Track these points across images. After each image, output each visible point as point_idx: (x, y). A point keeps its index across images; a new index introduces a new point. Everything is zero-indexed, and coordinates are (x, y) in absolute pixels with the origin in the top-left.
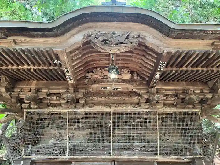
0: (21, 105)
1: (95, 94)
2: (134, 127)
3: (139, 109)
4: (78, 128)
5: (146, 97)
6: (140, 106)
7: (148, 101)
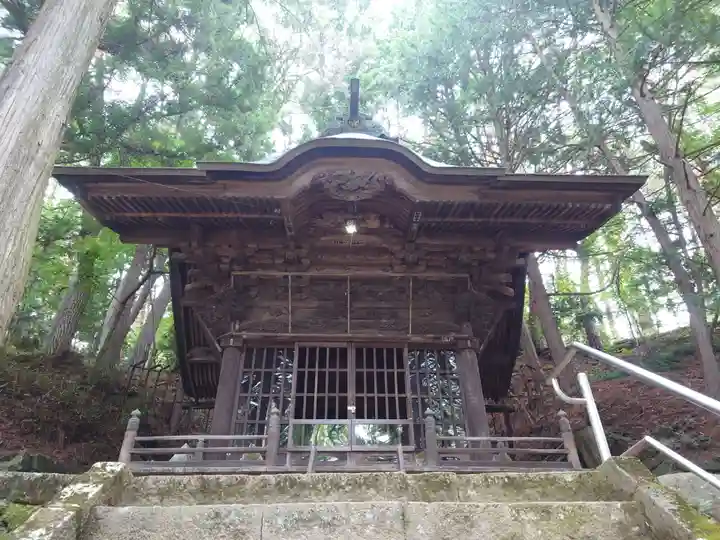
0: (219, 266)
1: (325, 250)
2: (381, 299)
3: (390, 274)
4: (301, 300)
5: (401, 256)
6: (392, 269)
7: (403, 261)
